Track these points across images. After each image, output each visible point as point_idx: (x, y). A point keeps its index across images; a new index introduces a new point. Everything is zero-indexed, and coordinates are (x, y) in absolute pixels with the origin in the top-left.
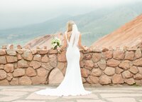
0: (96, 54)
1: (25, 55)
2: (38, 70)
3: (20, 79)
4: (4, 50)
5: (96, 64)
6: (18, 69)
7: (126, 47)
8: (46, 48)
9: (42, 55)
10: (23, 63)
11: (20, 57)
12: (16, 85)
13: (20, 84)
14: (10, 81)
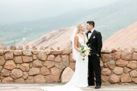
0: (106, 55)
1: (39, 56)
2: (52, 70)
3: (35, 77)
4: (20, 51)
5: (105, 64)
6: (33, 68)
7: (134, 49)
8: (59, 49)
9: (56, 55)
10: (37, 63)
11: (35, 57)
12: (31, 83)
13: (35, 82)
14: (25, 79)
